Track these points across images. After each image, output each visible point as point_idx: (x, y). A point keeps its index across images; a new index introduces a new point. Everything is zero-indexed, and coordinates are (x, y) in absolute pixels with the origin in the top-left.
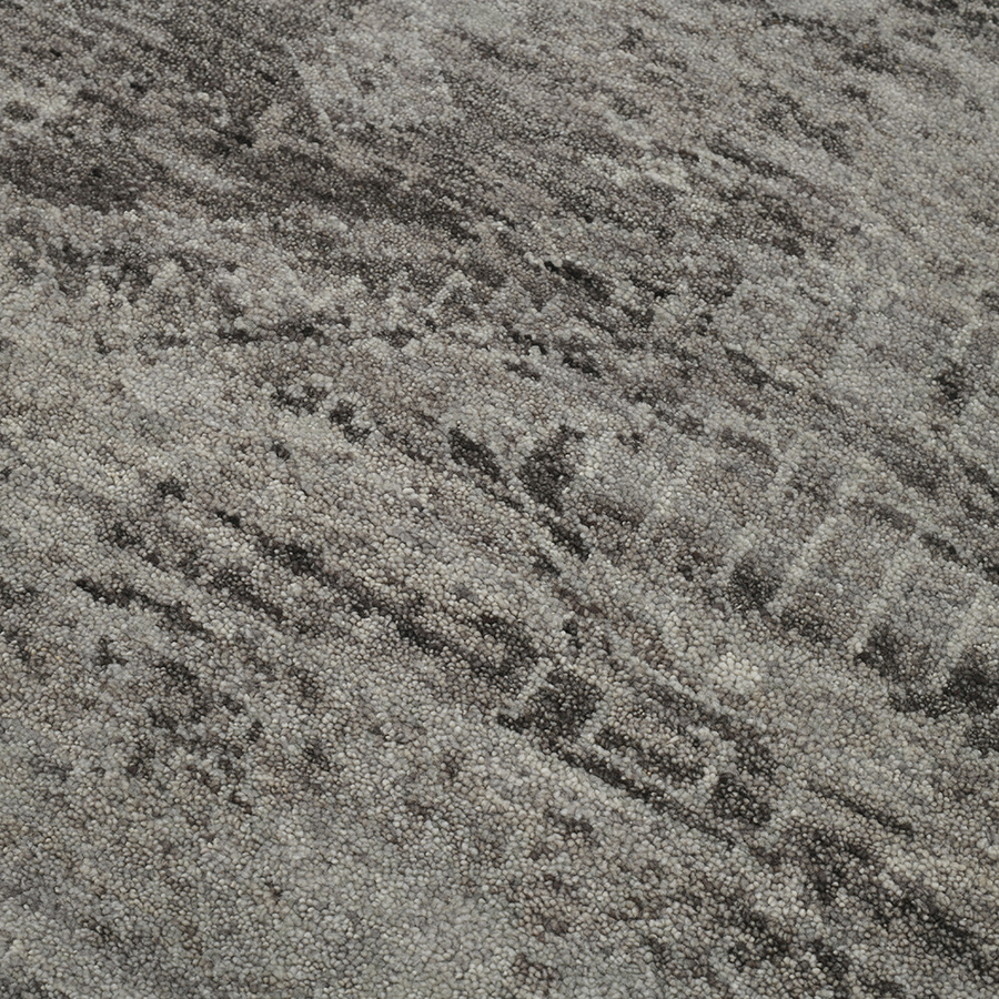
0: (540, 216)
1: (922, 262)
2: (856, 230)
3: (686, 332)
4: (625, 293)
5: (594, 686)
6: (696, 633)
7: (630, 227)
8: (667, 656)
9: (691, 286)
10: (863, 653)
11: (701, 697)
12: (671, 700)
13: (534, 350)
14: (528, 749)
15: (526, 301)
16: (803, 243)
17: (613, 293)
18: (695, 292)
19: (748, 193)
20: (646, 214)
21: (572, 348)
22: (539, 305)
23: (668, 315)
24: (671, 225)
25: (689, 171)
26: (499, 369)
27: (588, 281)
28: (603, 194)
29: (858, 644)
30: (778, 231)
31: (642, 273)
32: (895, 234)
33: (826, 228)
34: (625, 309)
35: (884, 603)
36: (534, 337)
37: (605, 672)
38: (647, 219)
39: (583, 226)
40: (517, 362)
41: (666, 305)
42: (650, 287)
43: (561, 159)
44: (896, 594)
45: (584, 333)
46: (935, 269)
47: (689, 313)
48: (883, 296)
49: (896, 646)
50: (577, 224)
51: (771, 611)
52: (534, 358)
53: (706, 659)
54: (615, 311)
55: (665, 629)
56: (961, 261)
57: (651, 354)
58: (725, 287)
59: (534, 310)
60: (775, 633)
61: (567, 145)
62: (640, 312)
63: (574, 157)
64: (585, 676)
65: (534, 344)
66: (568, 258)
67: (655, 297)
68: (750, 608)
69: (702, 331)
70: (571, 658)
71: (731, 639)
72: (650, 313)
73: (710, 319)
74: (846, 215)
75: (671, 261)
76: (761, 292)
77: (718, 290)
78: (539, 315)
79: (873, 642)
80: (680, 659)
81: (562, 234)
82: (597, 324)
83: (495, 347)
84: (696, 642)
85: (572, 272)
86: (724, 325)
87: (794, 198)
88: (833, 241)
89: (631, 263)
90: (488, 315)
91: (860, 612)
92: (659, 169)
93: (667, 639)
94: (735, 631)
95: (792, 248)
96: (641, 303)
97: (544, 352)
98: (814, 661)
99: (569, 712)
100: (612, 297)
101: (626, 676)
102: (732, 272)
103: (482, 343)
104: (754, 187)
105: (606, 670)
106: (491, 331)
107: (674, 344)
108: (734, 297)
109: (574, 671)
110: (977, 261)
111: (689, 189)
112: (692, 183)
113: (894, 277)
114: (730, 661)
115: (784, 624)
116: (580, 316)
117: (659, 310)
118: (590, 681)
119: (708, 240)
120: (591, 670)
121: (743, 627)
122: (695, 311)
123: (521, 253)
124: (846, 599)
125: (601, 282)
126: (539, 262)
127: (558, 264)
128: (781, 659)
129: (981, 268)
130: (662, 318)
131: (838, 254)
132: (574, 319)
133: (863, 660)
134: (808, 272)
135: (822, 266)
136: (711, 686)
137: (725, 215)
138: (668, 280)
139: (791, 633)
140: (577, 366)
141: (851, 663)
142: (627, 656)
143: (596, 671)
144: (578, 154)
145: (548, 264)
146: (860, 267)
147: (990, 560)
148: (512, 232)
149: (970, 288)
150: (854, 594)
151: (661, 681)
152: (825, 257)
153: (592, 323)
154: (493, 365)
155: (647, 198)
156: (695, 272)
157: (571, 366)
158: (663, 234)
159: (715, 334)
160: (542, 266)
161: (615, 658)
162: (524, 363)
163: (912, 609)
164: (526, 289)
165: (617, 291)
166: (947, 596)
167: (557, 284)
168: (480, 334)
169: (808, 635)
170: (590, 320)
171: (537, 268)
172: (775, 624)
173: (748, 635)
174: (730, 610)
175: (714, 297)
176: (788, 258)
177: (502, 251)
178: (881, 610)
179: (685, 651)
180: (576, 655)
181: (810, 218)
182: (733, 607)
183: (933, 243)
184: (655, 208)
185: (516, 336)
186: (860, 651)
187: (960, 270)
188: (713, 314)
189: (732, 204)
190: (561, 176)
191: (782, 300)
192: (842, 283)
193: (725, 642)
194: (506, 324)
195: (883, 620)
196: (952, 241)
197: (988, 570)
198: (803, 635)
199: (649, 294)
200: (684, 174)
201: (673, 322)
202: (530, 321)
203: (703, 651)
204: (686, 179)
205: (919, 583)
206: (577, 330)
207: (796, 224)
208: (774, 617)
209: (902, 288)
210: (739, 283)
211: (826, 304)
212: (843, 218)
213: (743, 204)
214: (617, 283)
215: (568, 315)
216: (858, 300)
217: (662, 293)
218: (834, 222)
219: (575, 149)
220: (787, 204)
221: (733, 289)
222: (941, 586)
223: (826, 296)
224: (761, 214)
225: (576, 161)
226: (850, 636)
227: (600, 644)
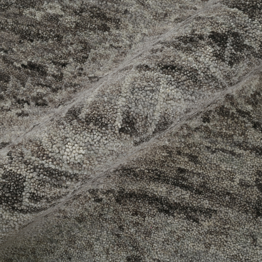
0: (15, 45)
1: (152, 17)
2: (126, 12)
3: (75, 77)
4: (52, 69)
5: (20, 175)
6: (54, 138)
7: (47, 40)
8: (45, 152)
9: (74, 59)
10: (122, 128)
11: (63, 169)
12: (53, 174)
13: (26, 105)
14: (5, 213)
15: (19, 84)
16: (108, 24)
17: (47, 70)
18: (75, 61)
19: (84, 8)
20: (51, 31)
21: (38, 99)
22: (23, 85)
23: (68, 73)
24: (61, 33)
25: (61, 5)
26: (15, 117)
27: (38, 68)
28: (34, 27)
29: (119, 124)
30: (99, 22)
31: (56, 59)
32: (140, 8)
33: (115, 15)
34: (53, 76)
35: (124, 99)
36: (25, 99)
37: (23, 167)
38: (52, 33)
39: (30, 44)
40: (21, 112)
41: (66, 69)
42: (60, 64)
43: (15, 15)
44: (128, 94)
45: (41, 91)
46: (157, 18)
47: (75, 70)
48: (140, 36)
49: (134, 121)
50: (28, 44)
51: (80, 118)
52: (26, 108)
53: (60, 149)
54: (50, 77)
55: (43, 140)
56: (166, 11)
57: (64, 90)
58: (85, 55)
59: (22, 88)
60: (84, 127)
61: (16, 7)
62: (58, 75)
63: (20, 13)
64: (15, 171)
65: (25, 102)
66: (29, 60)
67: (62, 67)
68: (73, 120)
69: (80, 74)
70: (9, 165)
71: (68, 136)
72: (62, 74)
73: (82, 69)
74: (121, 6)
75: (64, 50)
76: (98, 53)
77: (83, 57)
78: (25, 89)
79: (125, 121)
80: (51, 152)
81: (24, 51)
82: (44, 85)
83: (13, 109)
84: (55, 142)
85: (32, 66)
86: (87, 70)
87: (101, 5)
88: (119, 20)
89: (51, 55)
90: (8, 95)
91: (116, 107)
92: (51, 7)
93: (44, 145)
94: (68, 132)
95: (105, 28)
96: (58, 71)
97: (29, 104)
98: (104, 138)
99: (14, 191)
100: (48, 72)
101: (31, 167)
102: (86, 47)
103: (8, 108)
104: (86, 5)
105: (23, 166)
106: (10, 102)
107: (71, 83)
108: (89, 58)
109: (11, 170)
110: (171, 9)
111: (63, 14)
112: (64, 11)
113: (143, 27)
114: (70, 147)
115: (87, 121)
116: (38, 85)
117: (65, 72)
118: (18, 173)
119: (75, 35)
120: (18, 168)
121: (71, 129)
122: (77, 68)
123: (12, 63)
124: (109, 102)
125: (42, 67)
126: (19, 65)
127: (26, 63)
128: (90, 140)
129: (174, 11)
130: (66, 75)
131: (122, 25)
132: (36, 87)
133: (123, 132)
134: (113, 37)
135: (117, 32)
136: (66, 162)
137: (79, 21)
138: (65, 59)
139: (90, 125)
140: (40, 105)
141: (118, 135)
142: (30, 157)
143: (19, 168)
144: (21, 10)
145: (23, 65)
146: (130, 27)
147: (162, 65)
148: (7, 55)
149: (170, 20)
150: (111, 99)
151: (46, 166)
152: (117, 28)
153: (43, 86)
154: (13, 117)
155: (49, 23)
156: (74, 53)
157: (38, 106)
158: (59, 38)
159: (85, 74)
160: (21, 67)
161: (25, 159)
162: (23, 111)
163: (136, 99)
164: (18, 79)
165: (49, 69)
166: (149, 88)
167: (28, 73)
168: (7, 105)
169: (98, 124)
170: (41, 85)
171: (19, 68)
172: (83, 123)
173: (74, 131)
174: (65, 124)
175: (82, 60)
176: (105, 33)
177: (6, 65)
178: (124, 104)
179: (52, 148)
180: (11, 163)
181: (109, 12)
182: (67, 122)
183: (154, 6)
184: (54, 27)
185: (19, 101)
186: (120, 127)
187: (166, 15)
188: (83, 67)
189: (80, 15)
190: (17, 23)
191: (105, 53)
192: (125, 37)
193: (66, 138)
194: (14, 97)
195: (126, 108)
196: (161, 4)
197: (162, 69)
198: (96, 125)
199: (60, 67)
200: (60, 7)
201: (70, 75)
202: (22, 93)
203: (58, 145)
204: (61, 9)
205: (136, 86)
206: (38, 91)
207: (104, 17)
208: (82, 120)
209: (147, 30)
210: (89, 52)
211: (120, 47)
212: (120, 8)
213: (83, 14)
214: (48, 65)
215: (34, 86)
216: (132, 41)
217: (64, 65)
218: (117, 11)
219: (19, 8)
220: (99, 9)
221: (88, 55)
222: (145, 84)
223: (120, 44)
224: (91, 17)
225: (21, 14)
226: (115, 121)
227: (19, 155)
